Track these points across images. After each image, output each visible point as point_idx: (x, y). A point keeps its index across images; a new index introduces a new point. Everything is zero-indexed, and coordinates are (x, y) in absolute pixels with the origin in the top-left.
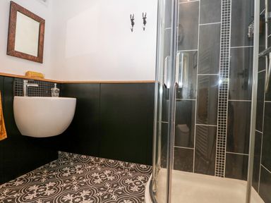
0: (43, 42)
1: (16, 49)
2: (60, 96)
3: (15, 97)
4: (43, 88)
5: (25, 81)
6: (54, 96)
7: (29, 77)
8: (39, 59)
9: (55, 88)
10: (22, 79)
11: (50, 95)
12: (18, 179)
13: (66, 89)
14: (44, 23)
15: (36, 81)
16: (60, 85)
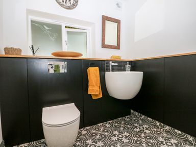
0: (120, 36)
1: (106, 44)
2: (131, 71)
3: (106, 72)
4: (120, 66)
5: (110, 62)
6: (127, 71)
7: (113, 59)
8: (118, 47)
9: (128, 65)
10: (109, 61)
11: (124, 70)
12: (108, 122)
13: (135, 66)
14: (120, 23)
15: (116, 62)
16: (131, 63)
